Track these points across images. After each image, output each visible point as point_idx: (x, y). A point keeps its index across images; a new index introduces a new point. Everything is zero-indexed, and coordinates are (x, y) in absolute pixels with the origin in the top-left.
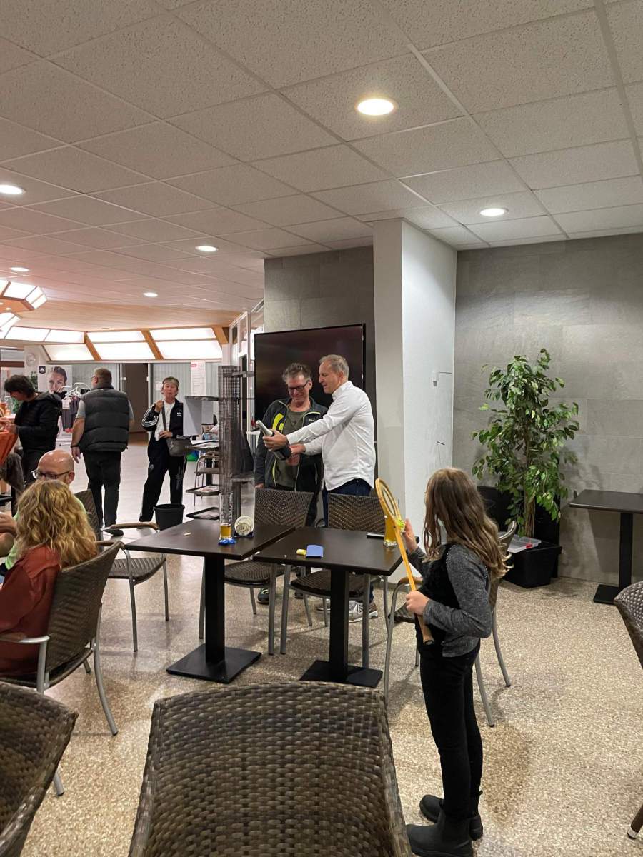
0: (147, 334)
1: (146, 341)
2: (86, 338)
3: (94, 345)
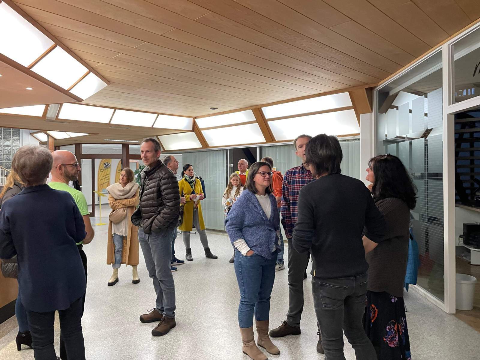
0: (258, 112)
1: (257, 121)
2: (195, 124)
3: (202, 131)
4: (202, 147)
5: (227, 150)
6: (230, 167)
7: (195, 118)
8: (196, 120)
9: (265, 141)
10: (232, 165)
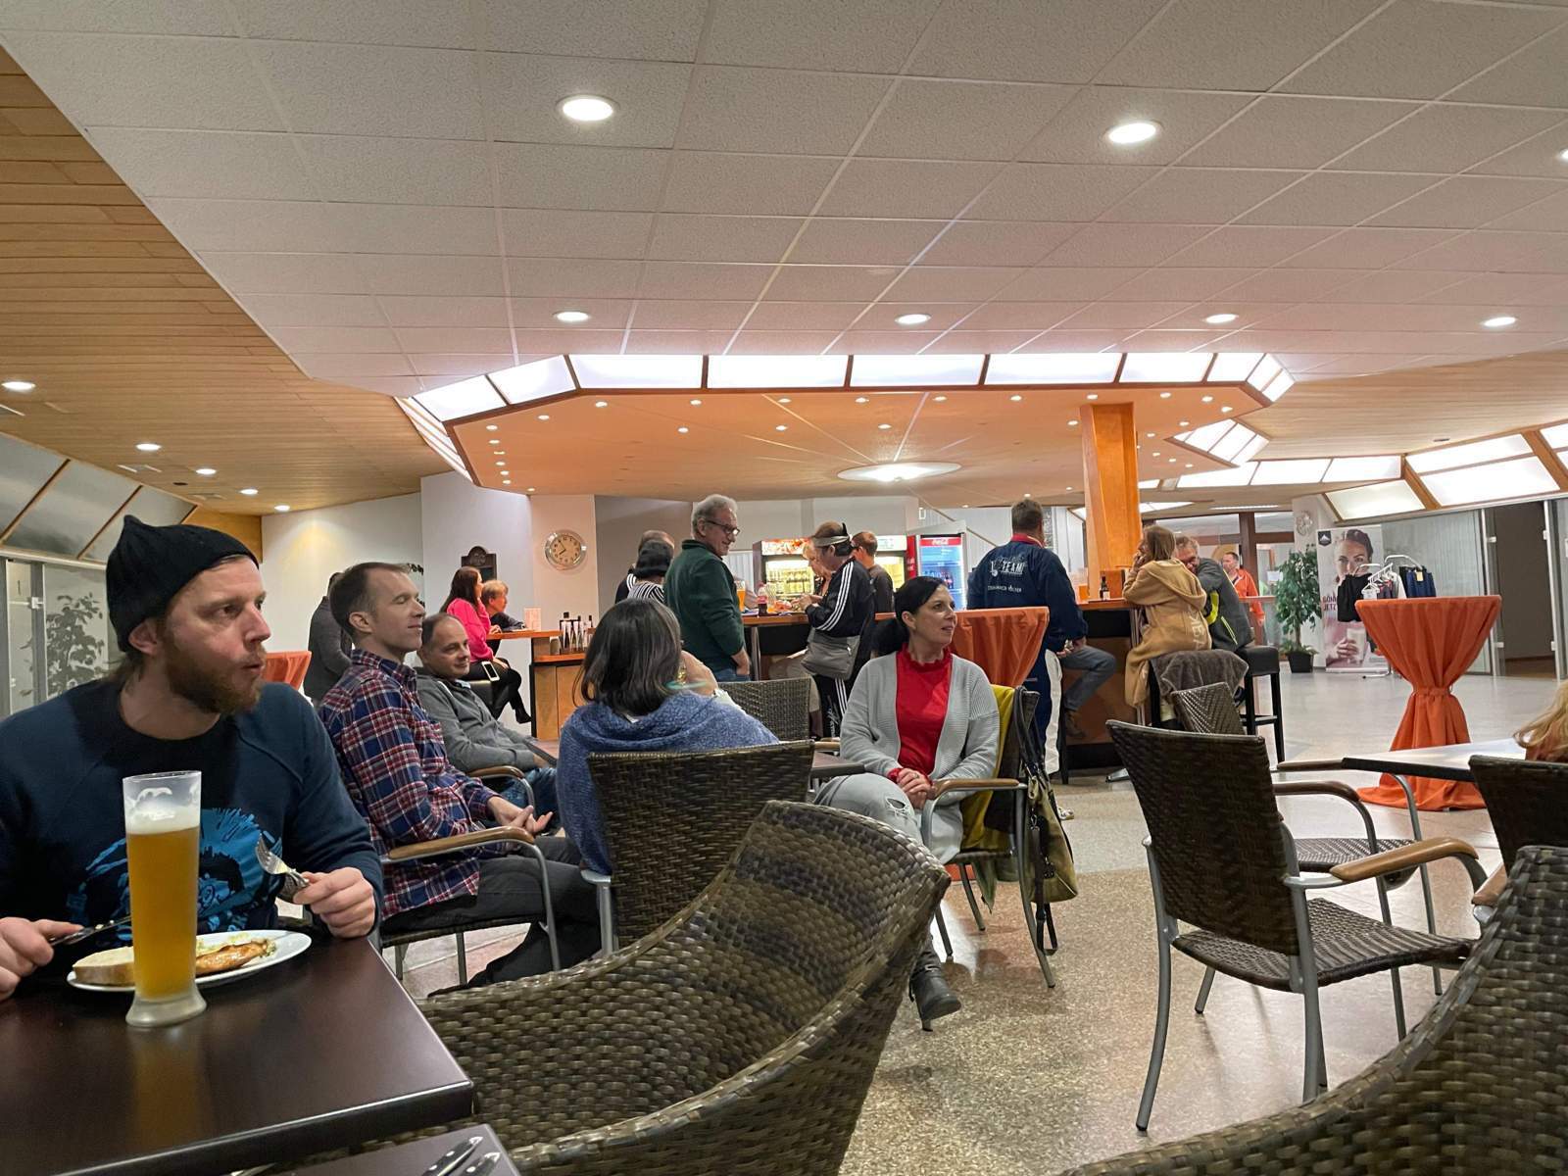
0: (1534, 437)
1: (1535, 453)
2: (1405, 467)
3: (1422, 478)
4: (1423, 507)
5: (1479, 510)
6: (1489, 544)
7: (1406, 454)
8: (1408, 458)
9: (1557, 488)
10: (1494, 539)
